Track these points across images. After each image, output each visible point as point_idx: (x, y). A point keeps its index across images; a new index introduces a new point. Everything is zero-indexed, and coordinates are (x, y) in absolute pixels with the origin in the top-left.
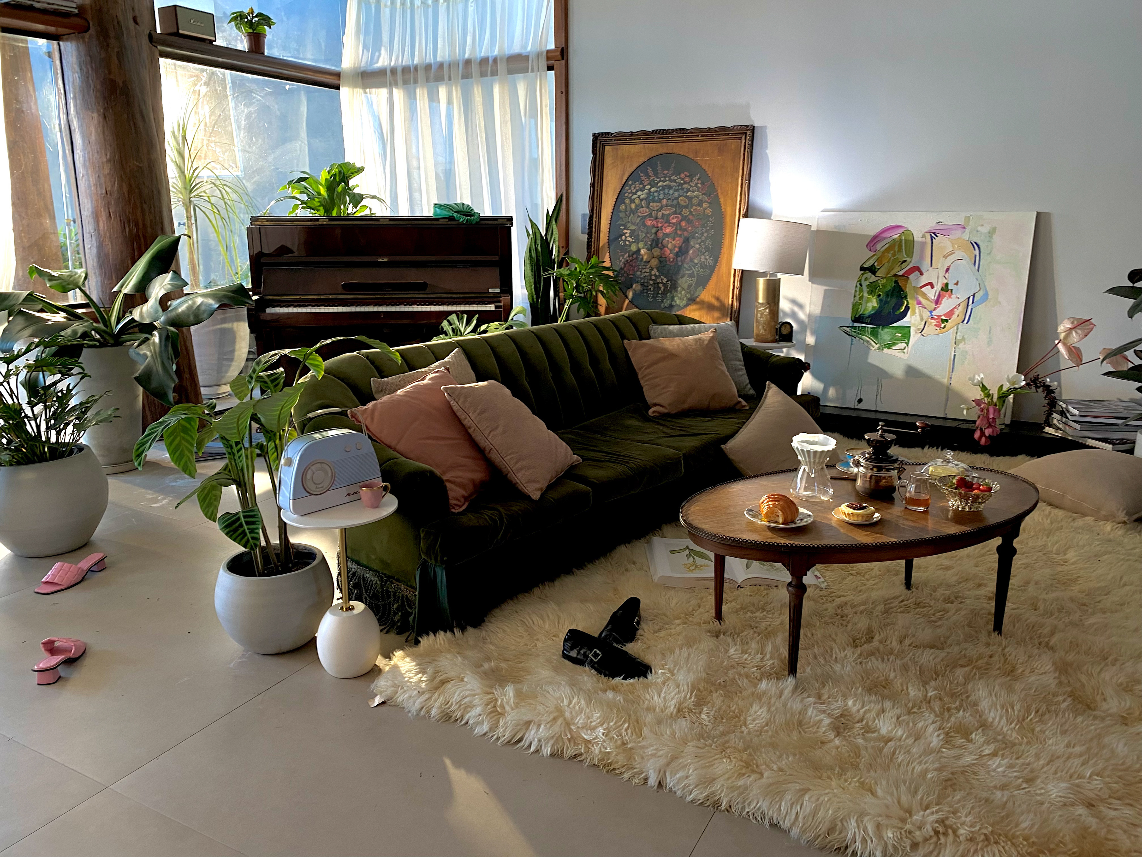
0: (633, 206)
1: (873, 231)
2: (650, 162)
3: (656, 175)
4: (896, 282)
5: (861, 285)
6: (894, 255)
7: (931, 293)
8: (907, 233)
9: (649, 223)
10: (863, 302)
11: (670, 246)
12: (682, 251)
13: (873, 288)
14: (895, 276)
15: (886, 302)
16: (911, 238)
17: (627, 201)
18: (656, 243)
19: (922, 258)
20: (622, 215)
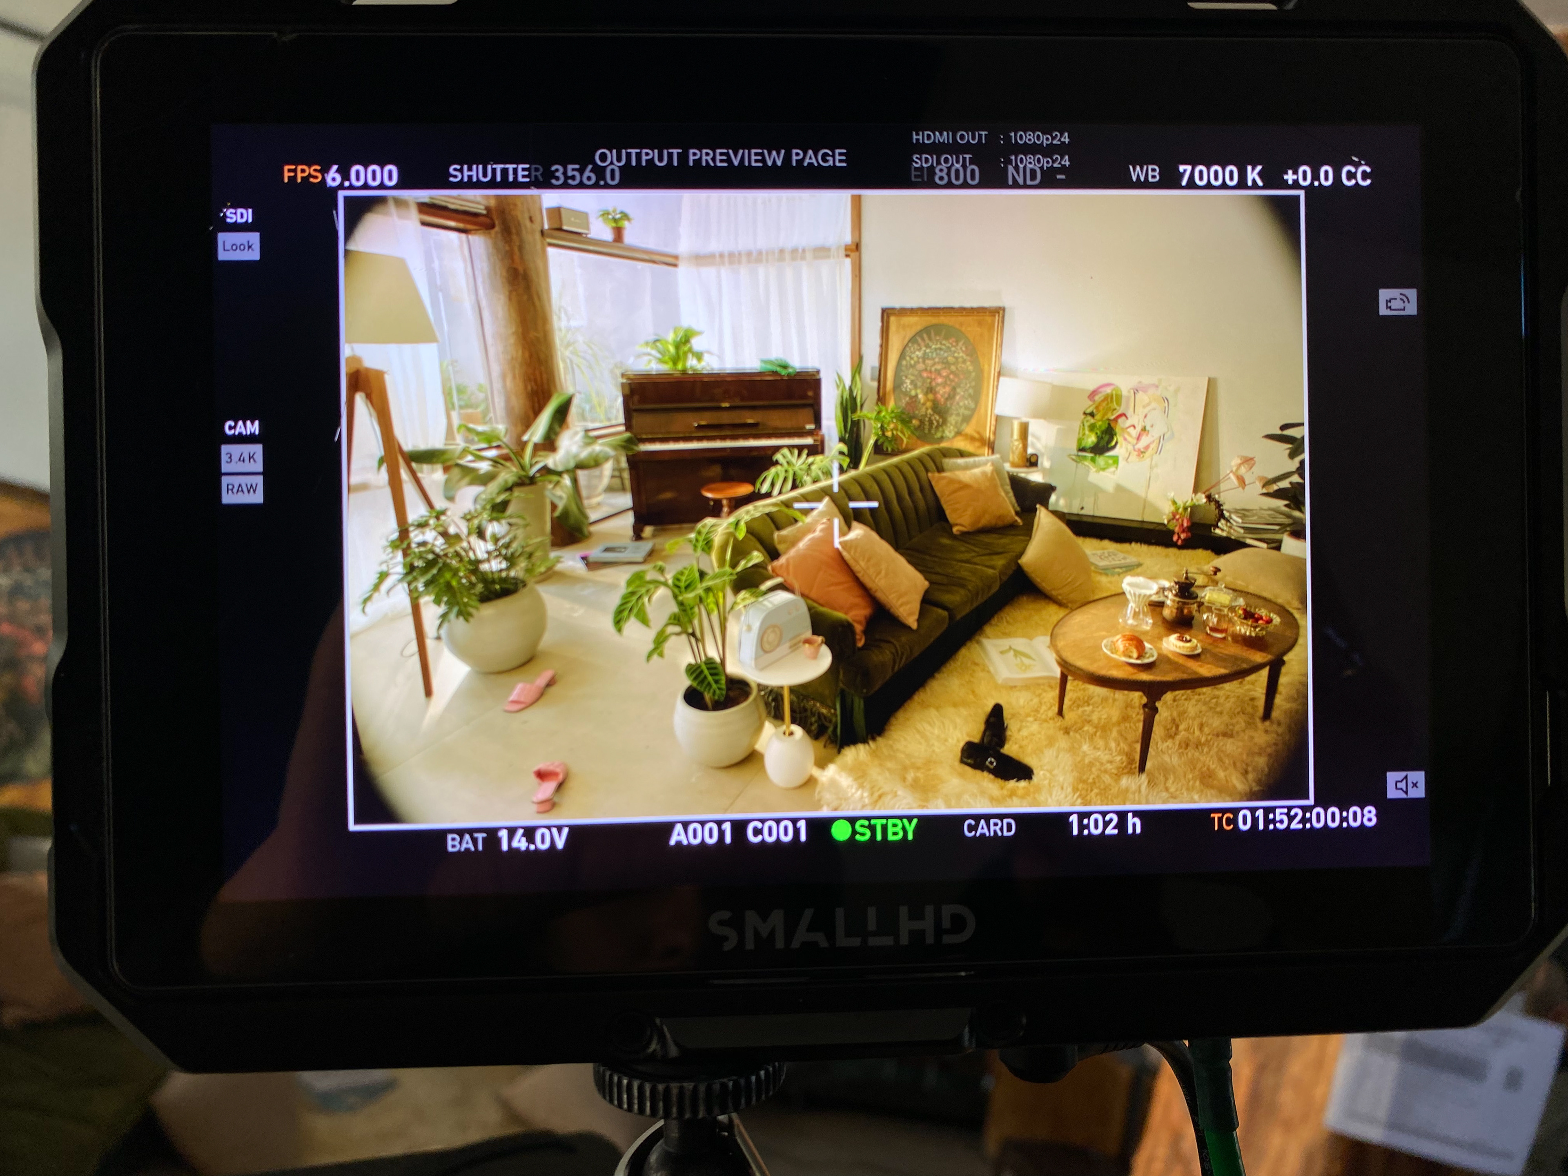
0: (912, 362)
1: (1091, 387)
2: (927, 330)
3: (930, 339)
4: (1109, 424)
5: (1084, 425)
6: (1107, 404)
7: (1134, 433)
8: (1117, 388)
9: (925, 375)
10: (1085, 437)
11: (941, 392)
12: (951, 397)
13: (1092, 428)
14: (1108, 420)
15: (1102, 438)
16: (1119, 393)
17: (908, 358)
18: (930, 390)
19: (1127, 407)
20: (904, 368)
